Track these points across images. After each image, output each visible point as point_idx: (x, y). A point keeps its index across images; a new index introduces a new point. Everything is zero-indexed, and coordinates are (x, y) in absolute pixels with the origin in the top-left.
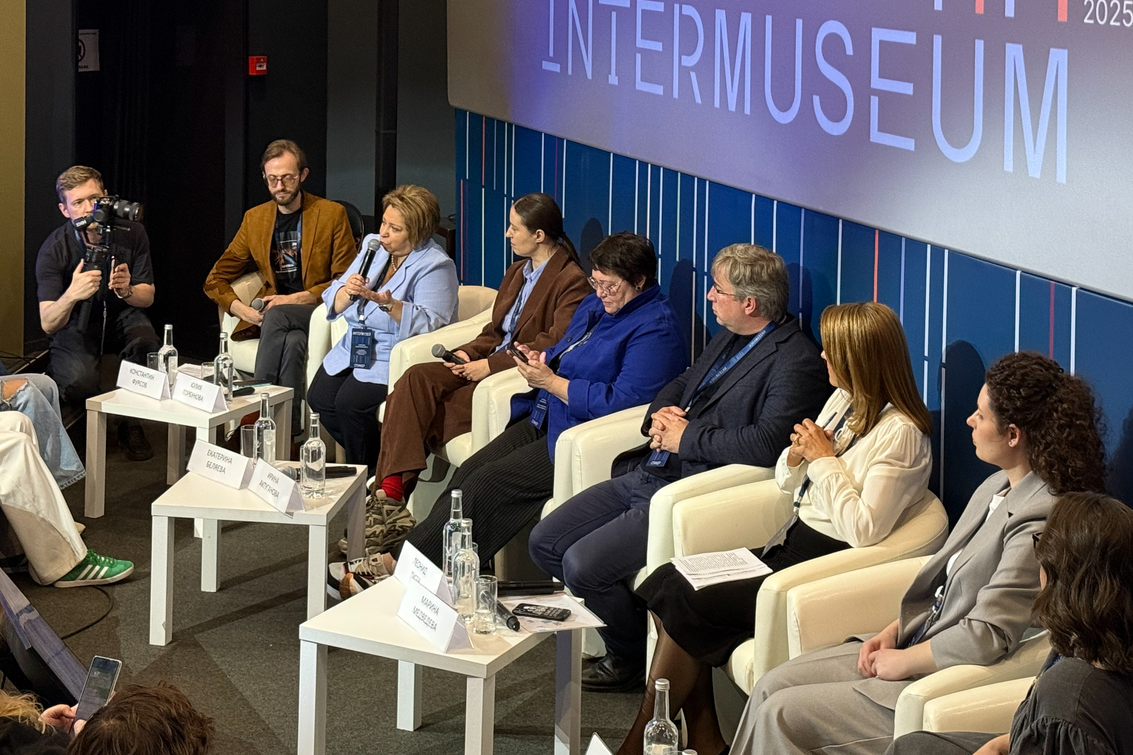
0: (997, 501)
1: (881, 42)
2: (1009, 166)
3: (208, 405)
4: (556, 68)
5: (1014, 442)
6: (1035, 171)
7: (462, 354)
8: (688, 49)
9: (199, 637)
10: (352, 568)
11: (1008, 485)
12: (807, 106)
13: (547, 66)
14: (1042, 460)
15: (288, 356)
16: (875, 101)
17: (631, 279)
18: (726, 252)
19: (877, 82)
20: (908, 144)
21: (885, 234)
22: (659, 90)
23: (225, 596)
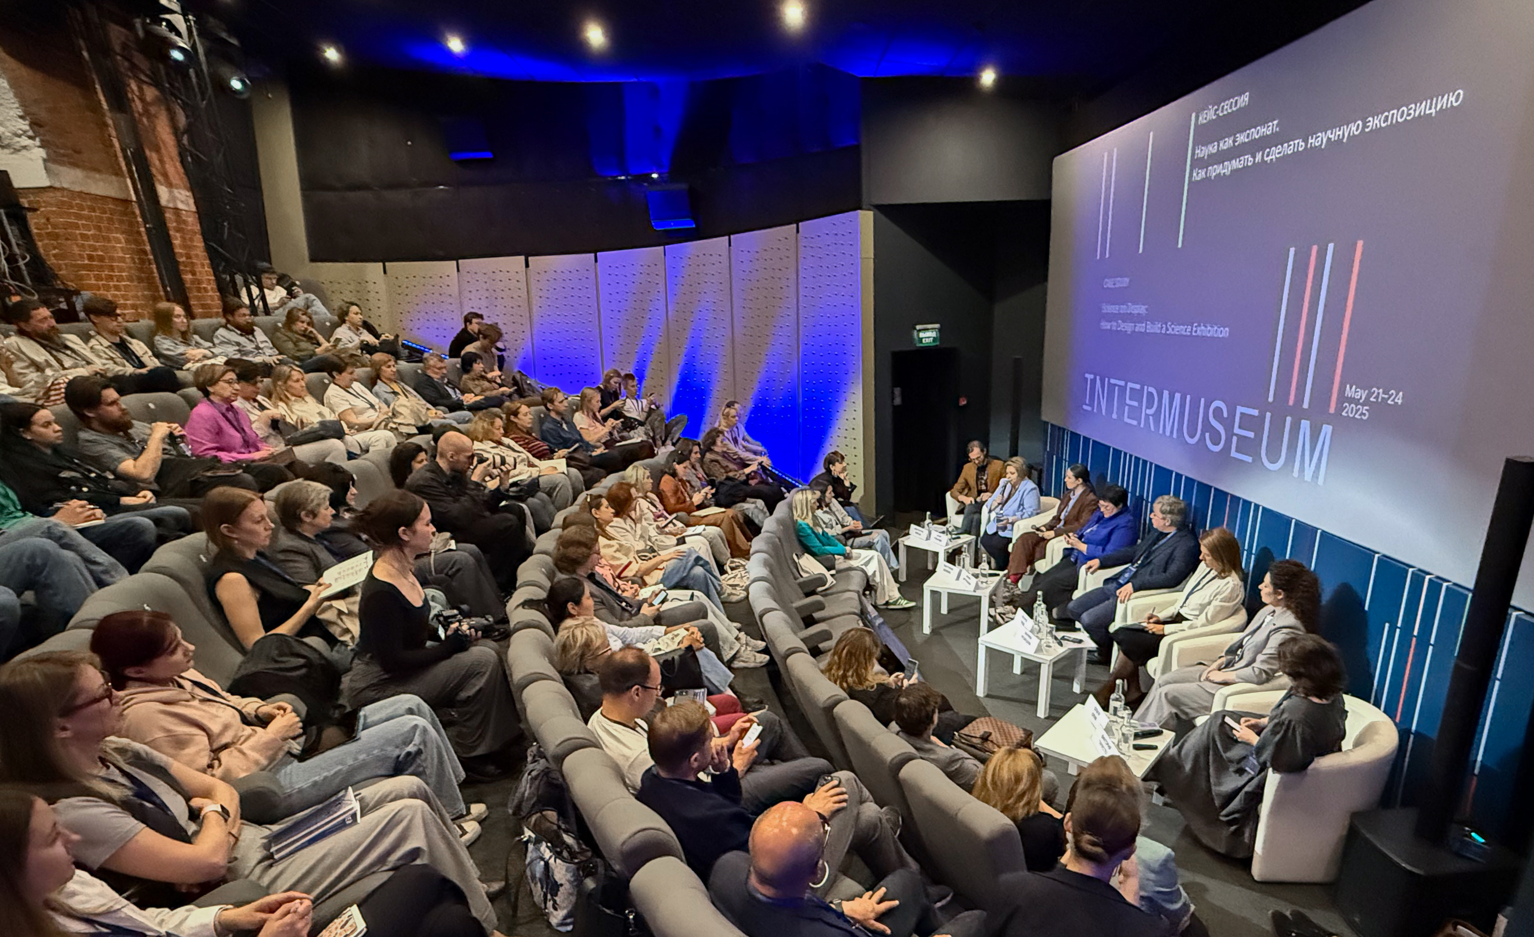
0: (1269, 618)
1: (1241, 413)
2: (1296, 474)
3: (944, 543)
4: (1089, 408)
5: (1280, 597)
6: (1308, 476)
7: (1043, 529)
8: (1149, 406)
9: (941, 631)
10: (998, 611)
11: (1274, 612)
12: (1202, 438)
13: (1085, 407)
14: (1293, 606)
15: (974, 523)
16: (1235, 439)
17: (1116, 505)
18: (1159, 499)
19: (1237, 430)
20: (1249, 459)
21: (1233, 496)
22: (1135, 423)
23: (950, 616)
